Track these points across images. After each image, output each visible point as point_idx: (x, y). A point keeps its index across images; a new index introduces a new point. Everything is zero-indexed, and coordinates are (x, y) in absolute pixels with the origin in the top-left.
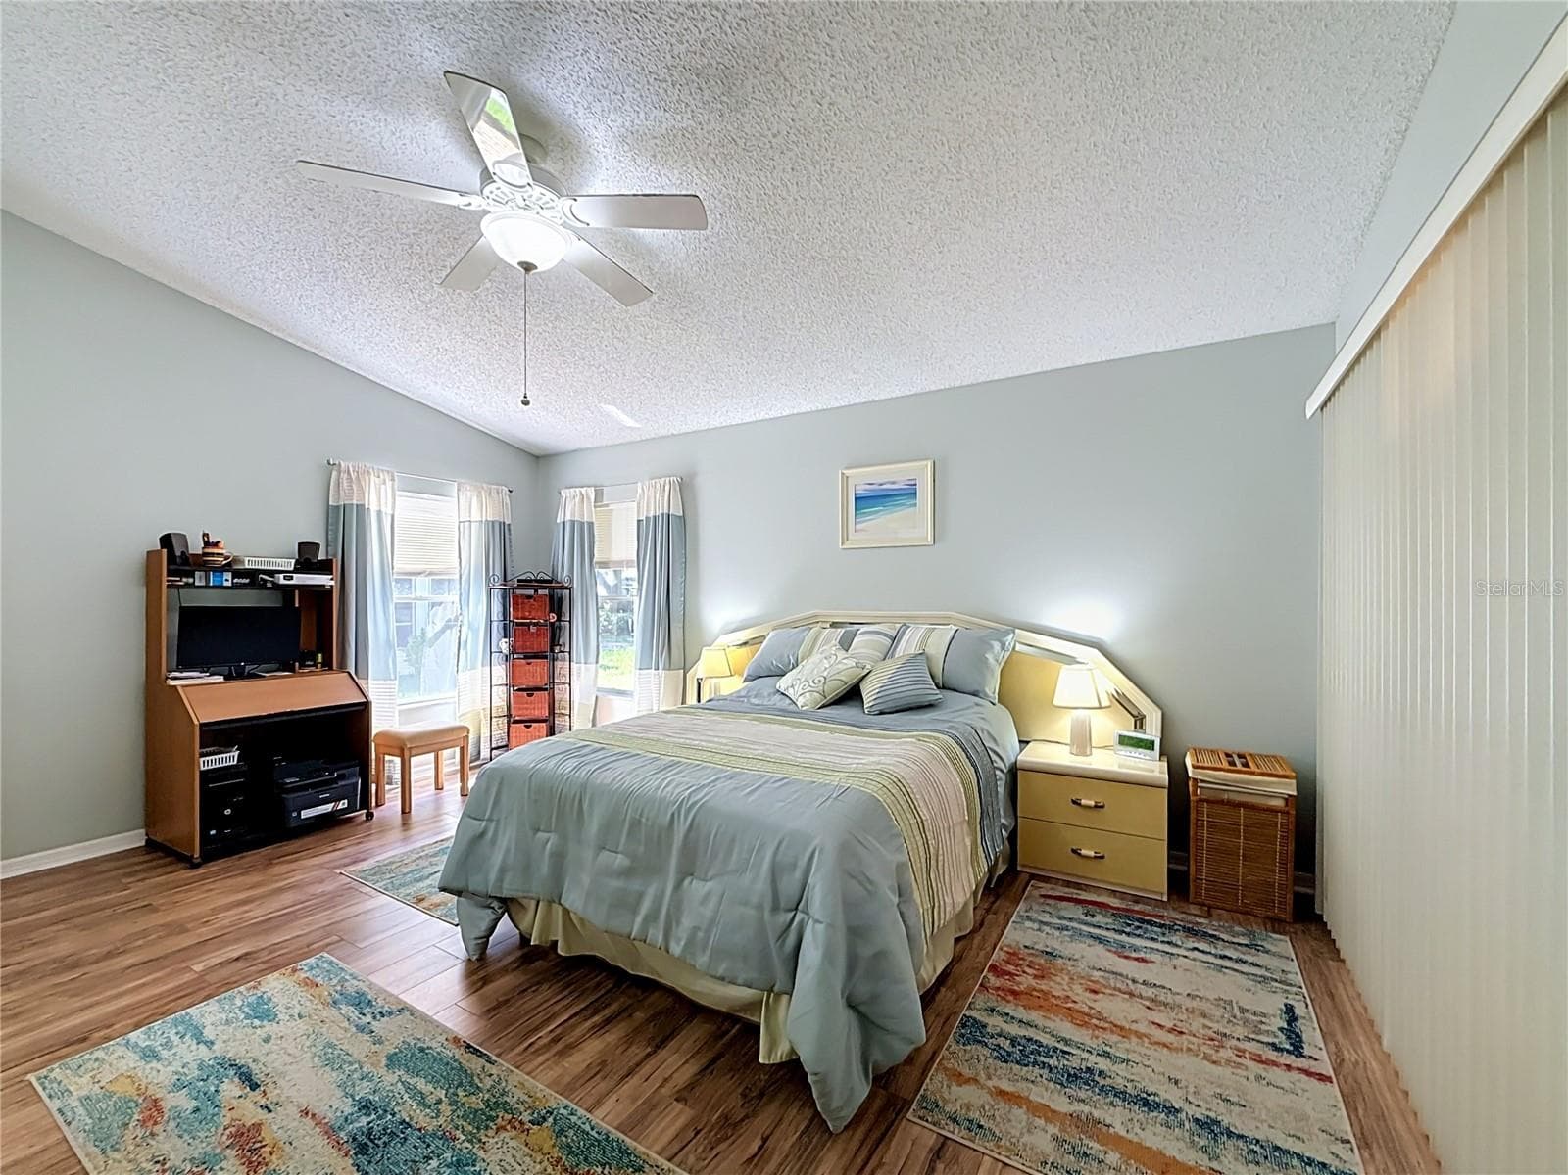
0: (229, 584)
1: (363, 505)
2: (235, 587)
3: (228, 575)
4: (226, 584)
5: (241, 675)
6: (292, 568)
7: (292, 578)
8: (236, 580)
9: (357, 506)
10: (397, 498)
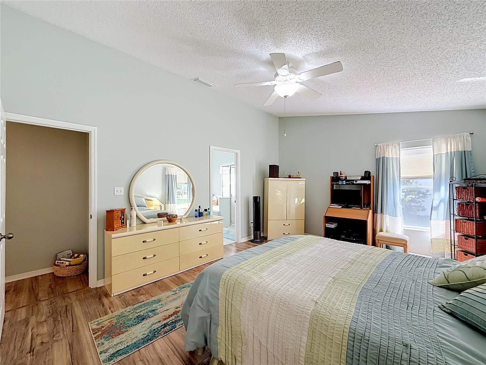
0: (345, 184)
1: (385, 157)
2: (346, 184)
3: (344, 182)
4: (344, 184)
5: (347, 207)
6: (360, 179)
7: (357, 182)
8: (346, 183)
9: (383, 157)
10: (401, 151)
